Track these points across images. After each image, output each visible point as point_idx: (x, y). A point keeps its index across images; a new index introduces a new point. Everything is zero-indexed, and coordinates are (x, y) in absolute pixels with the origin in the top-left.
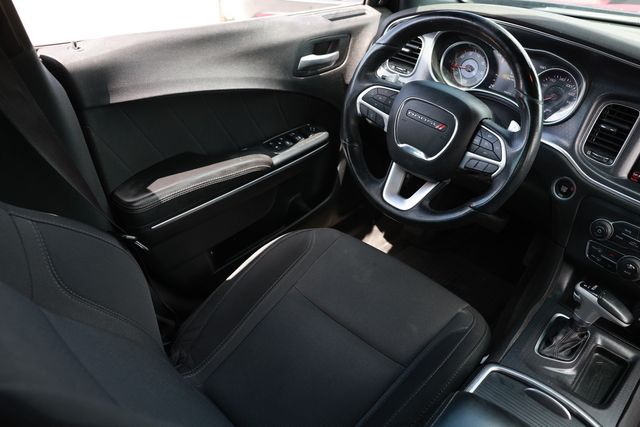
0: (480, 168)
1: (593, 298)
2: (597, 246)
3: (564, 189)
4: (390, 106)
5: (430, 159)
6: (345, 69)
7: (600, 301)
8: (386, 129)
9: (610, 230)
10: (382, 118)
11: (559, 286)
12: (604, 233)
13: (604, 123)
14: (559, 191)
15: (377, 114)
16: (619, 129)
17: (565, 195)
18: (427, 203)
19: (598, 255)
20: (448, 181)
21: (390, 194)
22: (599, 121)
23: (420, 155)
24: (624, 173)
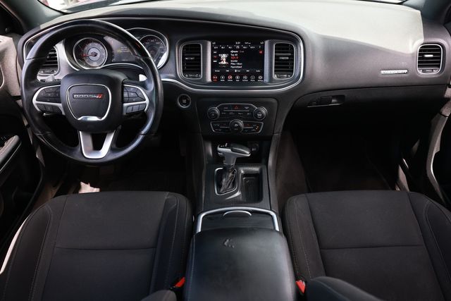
0: (135, 109)
1: (229, 150)
2: (215, 123)
3: (184, 101)
4: (59, 97)
5: (103, 118)
6: (6, 86)
7: (232, 150)
8: (63, 113)
9: (217, 112)
10: (57, 107)
11: (208, 155)
12: (216, 115)
13: (187, 57)
14: (182, 104)
15: (52, 106)
16: (195, 57)
17: (186, 104)
18: (114, 146)
19: (219, 128)
20: (120, 127)
21: (88, 152)
22: (184, 57)
23: (95, 119)
24: (209, 79)
